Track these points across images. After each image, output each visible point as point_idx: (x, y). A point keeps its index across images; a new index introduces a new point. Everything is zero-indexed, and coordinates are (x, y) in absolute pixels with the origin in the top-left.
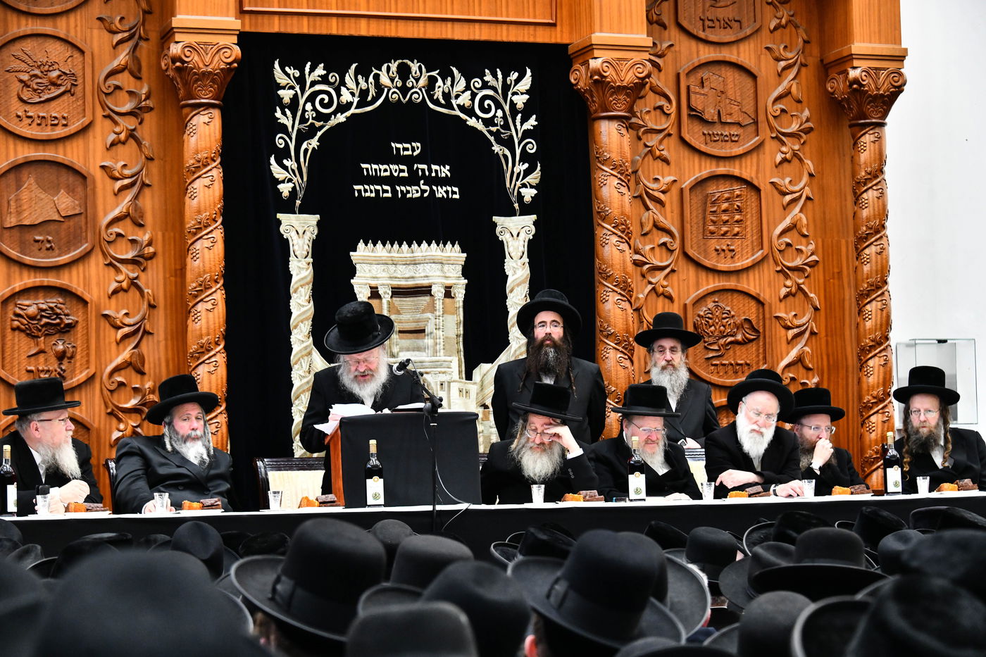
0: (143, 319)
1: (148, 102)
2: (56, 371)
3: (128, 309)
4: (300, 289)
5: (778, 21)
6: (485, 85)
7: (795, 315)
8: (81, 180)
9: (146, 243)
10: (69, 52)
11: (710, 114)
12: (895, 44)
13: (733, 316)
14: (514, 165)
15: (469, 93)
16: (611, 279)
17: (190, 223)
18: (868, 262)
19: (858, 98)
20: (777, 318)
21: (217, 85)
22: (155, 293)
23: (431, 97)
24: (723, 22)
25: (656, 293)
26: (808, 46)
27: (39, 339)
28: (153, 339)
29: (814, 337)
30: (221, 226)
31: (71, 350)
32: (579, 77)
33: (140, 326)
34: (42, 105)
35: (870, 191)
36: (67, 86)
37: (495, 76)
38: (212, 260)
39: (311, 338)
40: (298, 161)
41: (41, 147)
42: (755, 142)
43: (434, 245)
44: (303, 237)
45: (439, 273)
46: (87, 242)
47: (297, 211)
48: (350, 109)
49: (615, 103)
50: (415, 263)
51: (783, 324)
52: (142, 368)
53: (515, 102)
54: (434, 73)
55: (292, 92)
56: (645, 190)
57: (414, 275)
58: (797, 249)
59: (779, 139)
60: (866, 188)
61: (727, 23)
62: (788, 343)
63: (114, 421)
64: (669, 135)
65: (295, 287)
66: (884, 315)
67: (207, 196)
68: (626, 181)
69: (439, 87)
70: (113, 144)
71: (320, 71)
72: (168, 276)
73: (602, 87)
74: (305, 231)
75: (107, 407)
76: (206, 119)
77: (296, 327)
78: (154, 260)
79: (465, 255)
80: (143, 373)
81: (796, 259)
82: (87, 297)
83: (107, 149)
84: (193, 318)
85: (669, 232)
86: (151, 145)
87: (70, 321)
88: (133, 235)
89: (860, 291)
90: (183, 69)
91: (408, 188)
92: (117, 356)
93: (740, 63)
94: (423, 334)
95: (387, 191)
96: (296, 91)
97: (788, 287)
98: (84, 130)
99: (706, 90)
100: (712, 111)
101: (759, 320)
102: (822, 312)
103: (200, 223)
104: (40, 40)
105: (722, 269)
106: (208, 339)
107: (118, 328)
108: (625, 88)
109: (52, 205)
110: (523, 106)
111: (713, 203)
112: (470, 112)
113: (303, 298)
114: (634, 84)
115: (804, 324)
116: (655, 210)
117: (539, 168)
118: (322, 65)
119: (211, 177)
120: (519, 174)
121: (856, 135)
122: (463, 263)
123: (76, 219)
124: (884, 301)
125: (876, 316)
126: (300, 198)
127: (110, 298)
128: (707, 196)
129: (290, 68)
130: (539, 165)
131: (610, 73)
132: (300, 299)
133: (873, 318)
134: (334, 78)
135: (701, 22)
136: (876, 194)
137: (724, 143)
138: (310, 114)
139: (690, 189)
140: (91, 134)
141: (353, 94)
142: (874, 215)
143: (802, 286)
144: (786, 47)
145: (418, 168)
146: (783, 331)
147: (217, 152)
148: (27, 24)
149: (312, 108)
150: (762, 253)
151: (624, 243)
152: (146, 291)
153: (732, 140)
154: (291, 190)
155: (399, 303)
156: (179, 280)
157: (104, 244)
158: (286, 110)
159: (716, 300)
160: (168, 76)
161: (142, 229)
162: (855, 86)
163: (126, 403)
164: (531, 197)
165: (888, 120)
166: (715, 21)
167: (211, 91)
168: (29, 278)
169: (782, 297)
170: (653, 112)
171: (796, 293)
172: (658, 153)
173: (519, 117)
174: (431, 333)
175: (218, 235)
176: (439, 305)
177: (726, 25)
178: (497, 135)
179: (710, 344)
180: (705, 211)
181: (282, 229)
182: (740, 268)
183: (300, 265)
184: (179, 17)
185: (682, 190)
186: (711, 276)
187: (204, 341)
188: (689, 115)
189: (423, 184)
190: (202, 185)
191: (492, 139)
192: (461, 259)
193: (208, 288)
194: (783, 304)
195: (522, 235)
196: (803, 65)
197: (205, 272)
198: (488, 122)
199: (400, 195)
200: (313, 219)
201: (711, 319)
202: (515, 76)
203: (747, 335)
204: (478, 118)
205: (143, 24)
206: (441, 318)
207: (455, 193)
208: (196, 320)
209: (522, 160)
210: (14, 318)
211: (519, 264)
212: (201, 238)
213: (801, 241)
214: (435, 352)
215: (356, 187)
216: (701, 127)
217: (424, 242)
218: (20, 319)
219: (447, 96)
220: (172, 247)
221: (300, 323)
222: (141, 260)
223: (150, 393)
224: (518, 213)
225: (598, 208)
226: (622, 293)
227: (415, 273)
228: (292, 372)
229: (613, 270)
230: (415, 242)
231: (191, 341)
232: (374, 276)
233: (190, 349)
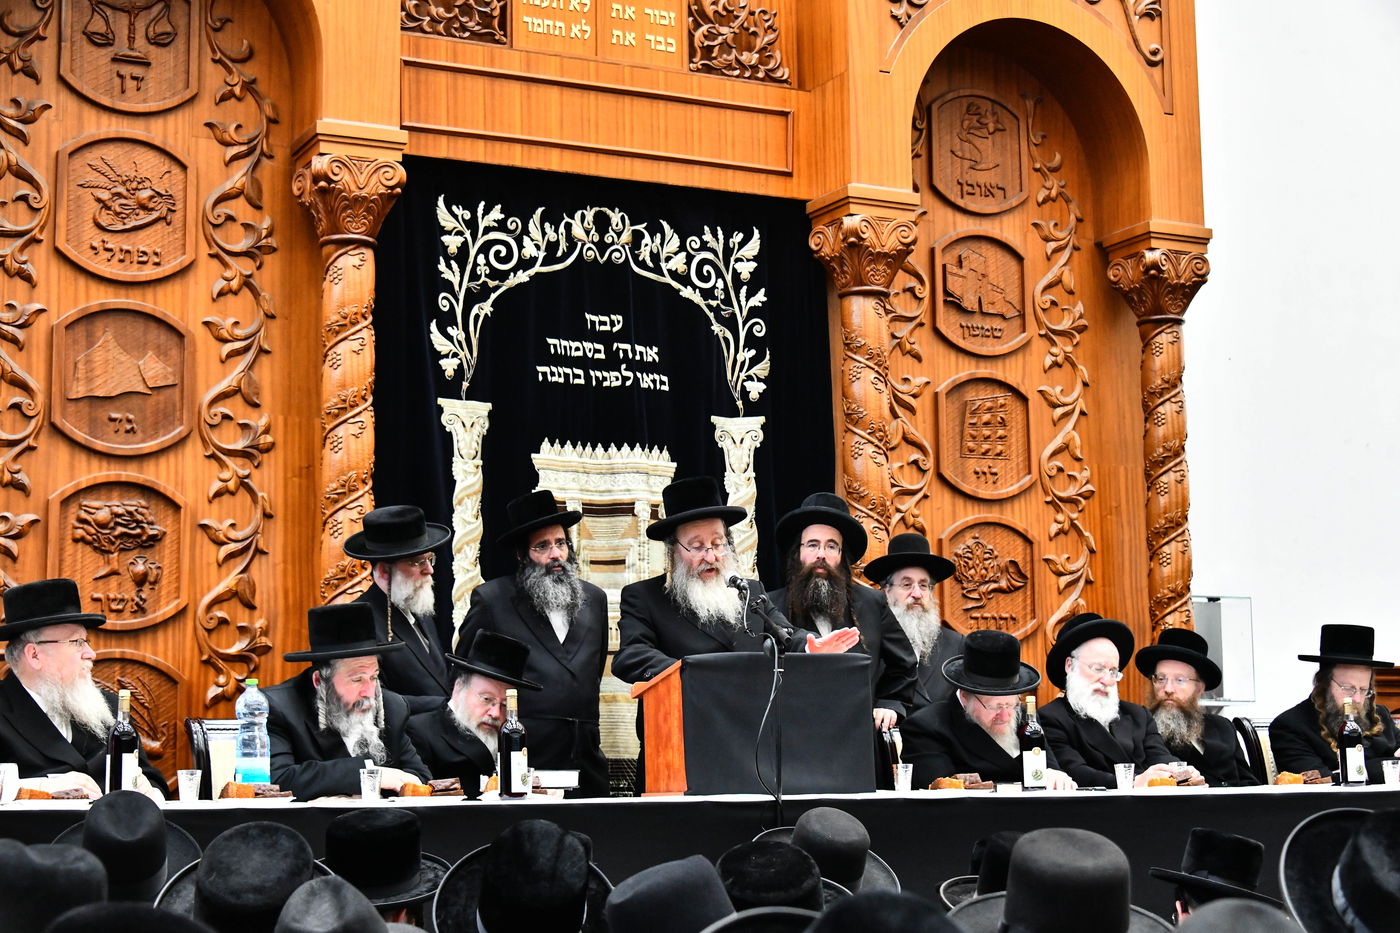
0: (256, 532)
1: (269, 240)
2: (133, 600)
3: (234, 518)
4: (466, 499)
5: (1047, 192)
6: (704, 247)
7: (1068, 558)
8: (176, 339)
9: (260, 431)
10: (166, 167)
11: (969, 302)
12: (1198, 223)
13: (996, 557)
14: (737, 351)
15: (684, 254)
16: (863, 501)
17: (330, 401)
18: (1166, 493)
19: (1155, 287)
20: (1047, 561)
21: (373, 215)
22: (272, 498)
23: (636, 257)
24: (983, 189)
25: (905, 524)
26: (1081, 225)
27: (111, 556)
28: (268, 559)
29: (1089, 587)
30: (371, 408)
31: (155, 572)
32: (823, 241)
33: (252, 541)
34: (126, 234)
35: (1168, 403)
36: (160, 210)
37: (715, 235)
38: (360, 452)
39: (479, 566)
40: (466, 329)
41: (123, 292)
42: (1020, 341)
43: (637, 449)
44: (471, 431)
45: (644, 486)
46: (182, 424)
47: (463, 395)
48: (533, 266)
49: (873, 275)
50: (612, 472)
51: (1054, 569)
52: (251, 600)
53: (739, 271)
54: (640, 227)
55: (460, 239)
56: (893, 393)
57: (610, 487)
58: (1069, 476)
59: (1049, 337)
60: (1162, 400)
61: (989, 190)
62: (1060, 593)
63: (212, 672)
64: (921, 325)
65: (460, 496)
66: (1186, 559)
68: (884, 375)
69: (646, 245)
70: (221, 294)
71: (496, 214)
72: (289, 475)
73: (859, 254)
74: (473, 424)
75: (201, 653)
76: (356, 261)
77: (459, 551)
78: (272, 453)
79: (675, 465)
80: (252, 607)
81: (1069, 487)
82: (179, 499)
83: (214, 300)
84: (332, 531)
85: (921, 448)
86: (273, 295)
87: (155, 532)
88: (244, 418)
89: (1156, 528)
90: (326, 187)
91: (606, 374)
92: (218, 584)
93: (1004, 240)
94: (623, 566)
95: (579, 377)
96: (465, 238)
97: (1059, 523)
98: (182, 272)
99: (964, 271)
100: (972, 298)
101: (1026, 563)
102: (1099, 555)
103: (344, 401)
104: (128, 147)
105: (985, 497)
107: (220, 544)
108: (886, 255)
109: (136, 371)
110: (749, 276)
111: (973, 413)
112: (685, 280)
113: (469, 512)
114: (897, 251)
116: (904, 419)
117: (768, 357)
118: (499, 207)
119: (361, 340)
120: (743, 363)
121: (1148, 335)
122: (673, 475)
123: (169, 391)
124: (1185, 542)
125: (1177, 561)
126: (468, 378)
127: (210, 502)
128: (965, 404)
129: (459, 208)
130: (768, 352)
131: (868, 235)
132: (465, 513)
133: (1173, 564)
134: (514, 224)
135: (959, 186)
136: (1175, 407)
137: (985, 339)
138: (482, 270)
139: (947, 394)
140: (191, 277)
141: (538, 247)
142: (1174, 434)
143: (1076, 522)
144: (1056, 225)
145: (618, 348)
146: (1054, 577)
147: (369, 306)
148: (109, 125)
149: (485, 262)
150: (1031, 478)
151: (880, 454)
152: (260, 494)
153: (994, 335)
154: (456, 368)
155: (592, 524)
156: (304, 481)
157: (205, 428)
158: (453, 262)
159: (977, 535)
160: (302, 204)
161: (257, 410)
162: (1153, 272)
163: (229, 647)
164: (759, 393)
165: (1185, 317)
166: (975, 186)
167: (364, 224)
168: (100, 470)
169: (1053, 534)
170: (902, 295)
171: (1069, 530)
172: (908, 346)
173: (744, 290)
174: (633, 565)
175: (368, 418)
177: (988, 193)
178: (716, 310)
179: (968, 592)
180: (963, 423)
181: (444, 419)
182: (1005, 496)
183: (466, 467)
184: (325, 120)
185: (936, 395)
186: (969, 505)
187: (346, 563)
188: (945, 301)
189: (625, 370)
190: (348, 349)
191: (711, 315)
192: (670, 470)
193: (353, 491)
194: (1053, 543)
195: (747, 442)
196: (1076, 248)
197: (350, 469)
198: (707, 294)
199: (594, 383)
200: (483, 408)
201: (970, 559)
202: (738, 237)
203: (1013, 582)
204: (694, 287)
205: (267, 136)
207: (663, 383)
208: (336, 534)
209: (748, 345)
210: (77, 525)
211: (743, 480)
212: (345, 421)
213: (1073, 465)
215: (540, 369)
216: (958, 317)
217: (626, 444)
218: (86, 526)
219: (655, 257)
220: (297, 437)
221: (465, 546)
222: (254, 451)
223: (260, 635)
224: (742, 414)
225: (848, 409)
226: (880, 519)
227: (613, 486)
228: (454, 612)
229: (868, 488)
230: (613, 445)
231: (327, 562)
232: (561, 486)
233: (324, 574)
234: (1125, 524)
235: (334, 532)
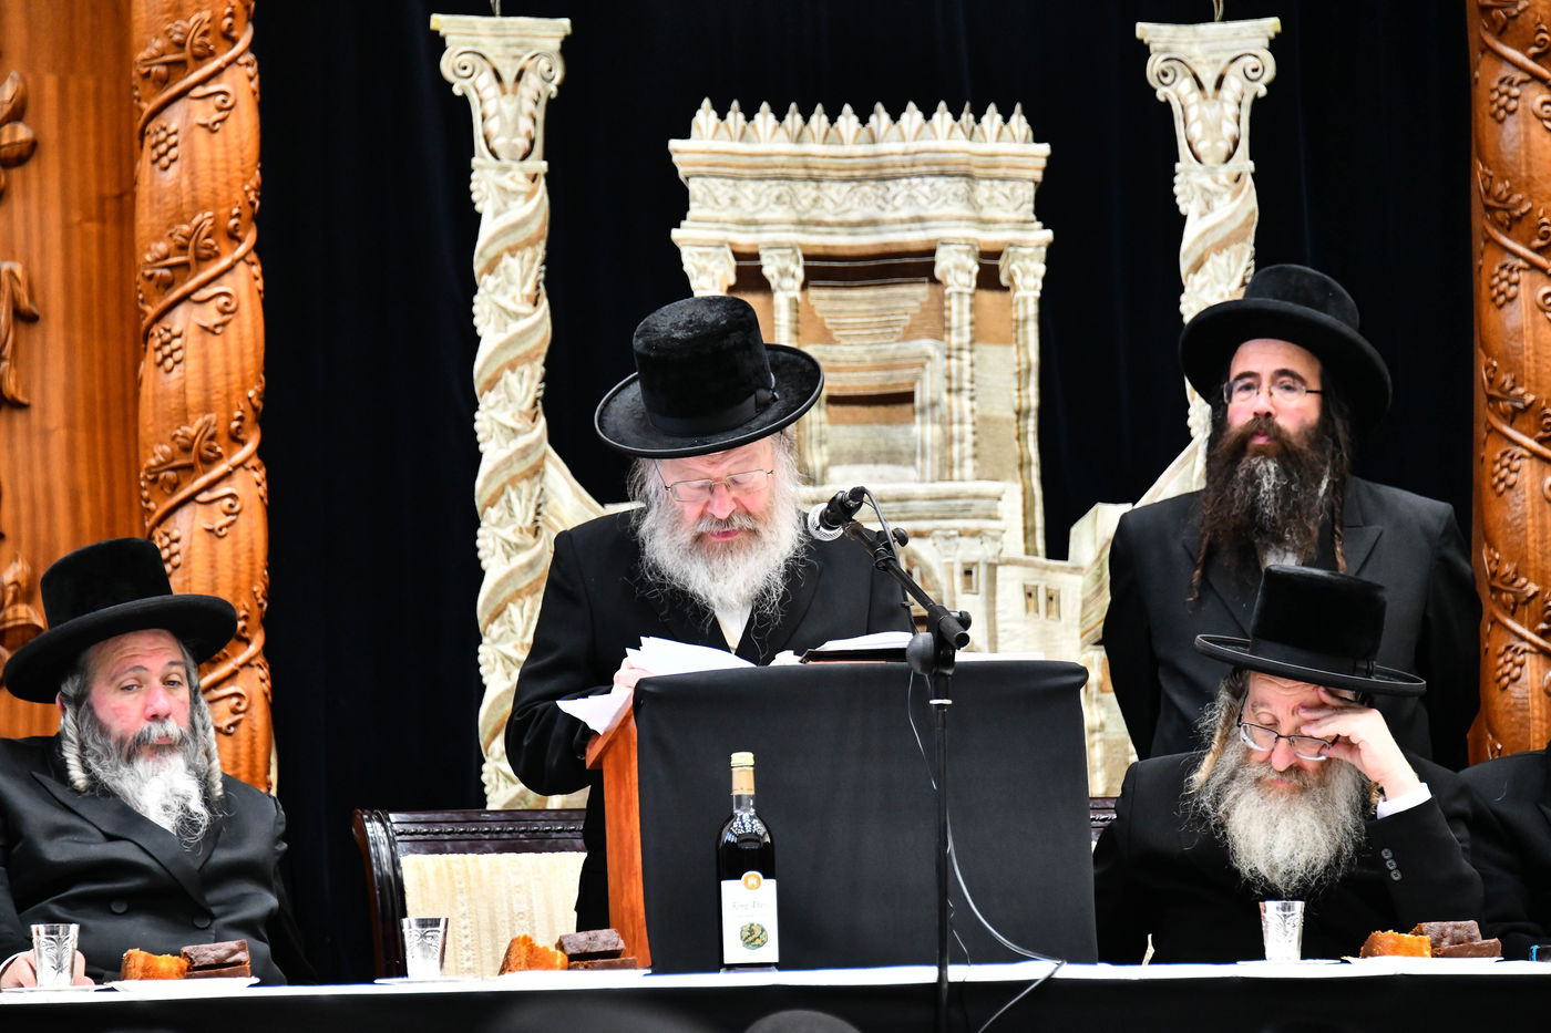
4: (507, 260)
9: (5, 111)
16: (1524, 228)
17: (150, 45)
22: (36, 270)
28: (28, 418)
30: (250, 57)
38: (220, 165)
39: (542, 421)
43: (942, 116)
44: (515, 92)
45: (958, 209)
47: (497, 4)
50: (879, 174)
57: (878, 215)
65: (491, 252)
72: (76, 217)
74: (521, 72)
77: (491, 384)
78: (32, 167)
79: (1044, 149)
84: (159, 356)
94: (907, 408)
103: (180, 45)
106: (207, 424)
113: (514, 290)
122: (1038, 176)
132: (505, 293)
155: (829, 306)
156: (111, 230)
174: (934, 404)
175: (241, 82)
176: (959, 313)
181: (448, 65)
183: (505, 180)
187: (192, 431)
192: (1030, 162)
193: (208, 258)
195: (1234, 84)
197: (197, 206)
200: (550, 32)
206: (966, 355)
208: (169, 362)
211: (1223, 179)
212: (183, 94)
214: (947, 468)
217: (911, 106)
220: (91, 124)
221: (508, 372)
223: (15, 600)
224: (1221, 12)
227: (883, 209)
228: (480, 532)
229: (1530, 197)
230: (879, 107)
231: (151, 430)
232: (747, 217)
233: (147, 457)
235: (165, 357)
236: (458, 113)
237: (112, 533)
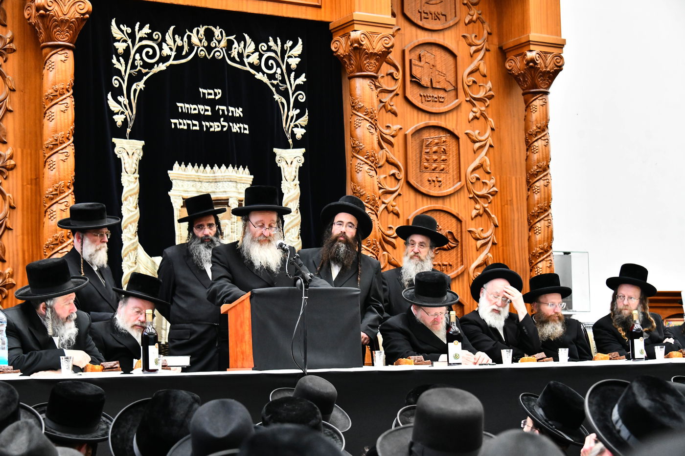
0: (5, 217)
1: (11, 45)
4: (129, 197)
5: (471, 17)
6: (269, 49)
7: (482, 230)
9: (7, 157)
11: (425, 81)
12: (557, 36)
14: (289, 110)
15: (257, 54)
17: (48, 140)
18: (538, 192)
19: (533, 73)
20: (470, 231)
21: (72, 31)
22: (15, 196)
23: (229, 55)
24: (433, 15)
25: (388, 210)
26: (490, 37)
28: (12, 233)
29: (494, 246)
30: (73, 144)
32: (340, 46)
33: (3, 223)
35: (540, 140)
37: (276, 42)
38: (66, 170)
39: (137, 237)
40: (129, 97)
42: (455, 104)
43: (230, 167)
44: (132, 158)
45: (234, 189)
47: (128, 136)
48: (168, 60)
49: (368, 66)
50: (215, 181)
51: (474, 236)
52: (3, 256)
53: (290, 63)
54: (232, 38)
55: (125, 45)
56: (381, 134)
57: (215, 191)
58: (483, 182)
59: (472, 102)
60: (536, 138)
61: (437, 16)
62: (477, 250)
64: (397, 95)
65: (126, 196)
66: (550, 230)
67: (62, 119)
68: (375, 124)
69: (235, 48)
71: (146, 30)
72: (25, 184)
73: (360, 54)
74: (133, 153)
76: (63, 57)
77: (126, 227)
78: (14, 171)
79: (252, 177)
80: (3, 262)
81: (482, 189)
84: (50, 216)
85: (396, 166)
86: (13, 79)
89: (532, 213)
90: (44, 15)
91: (211, 124)
93: (445, 45)
95: (195, 125)
96: (128, 44)
97: (477, 210)
99: (422, 64)
100: (427, 79)
101: (458, 233)
102: (500, 228)
103: (56, 140)
105: (434, 195)
106: (62, 233)
108: (376, 54)
110: (296, 66)
111: (427, 146)
112: (258, 69)
113: (131, 205)
114: (382, 52)
115: (488, 237)
116: (387, 149)
117: (307, 114)
118: (148, 26)
119: (66, 104)
120: (292, 118)
121: (529, 101)
122: (251, 183)
124: (549, 221)
125: (544, 231)
126: (130, 127)
128: (423, 141)
129: (124, 26)
130: (307, 111)
131: (365, 42)
132: (129, 205)
133: (542, 233)
134: (157, 36)
135: (419, 14)
136: (544, 143)
137: (434, 103)
138: (138, 63)
139: (412, 135)
141: (171, 49)
142: (543, 158)
143: (487, 209)
144: (476, 36)
145: (219, 109)
146: (474, 240)
147: (71, 84)
149: (140, 58)
150: (461, 184)
151: (373, 170)
152: (7, 195)
153: (439, 101)
154: (123, 120)
156: (34, 187)
158: (121, 58)
160: (30, 24)
161: (5, 145)
162: (531, 64)
164: (302, 135)
165: (550, 90)
166: (429, 14)
167: (67, 36)
169: (473, 216)
170: (386, 77)
171: (483, 214)
172: (389, 107)
173: (293, 74)
174: (228, 235)
175: (71, 150)
177: (436, 18)
178: (276, 86)
180: (421, 152)
181: (116, 150)
182: (446, 195)
183: (129, 179)
185: (406, 136)
186: (425, 199)
187: (58, 235)
188: (411, 81)
189: (223, 121)
190: (58, 110)
191: (274, 89)
192: (249, 179)
193: (62, 193)
194: (474, 221)
195: (295, 163)
196: (487, 50)
197: (60, 180)
198: (271, 77)
199: (205, 129)
200: (140, 144)
202: (289, 44)
204: (264, 73)
206: (235, 224)
207: (245, 129)
208: (52, 218)
209: (295, 107)
211: (292, 185)
212: (57, 152)
213: (486, 176)
215: (173, 121)
216: (418, 90)
217: (223, 165)
219: (240, 55)
220: (29, 162)
221: (129, 225)
222: (4, 170)
223: (8, 277)
224: (291, 147)
225: (353, 144)
226: (372, 208)
227: (216, 189)
228: (123, 263)
229: (365, 190)
230: (216, 165)
231: (47, 235)
232: (185, 190)
233: (46, 242)
234: (515, 210)
235: (51, 217)
236: (118, 162)
237: (33, 261)
